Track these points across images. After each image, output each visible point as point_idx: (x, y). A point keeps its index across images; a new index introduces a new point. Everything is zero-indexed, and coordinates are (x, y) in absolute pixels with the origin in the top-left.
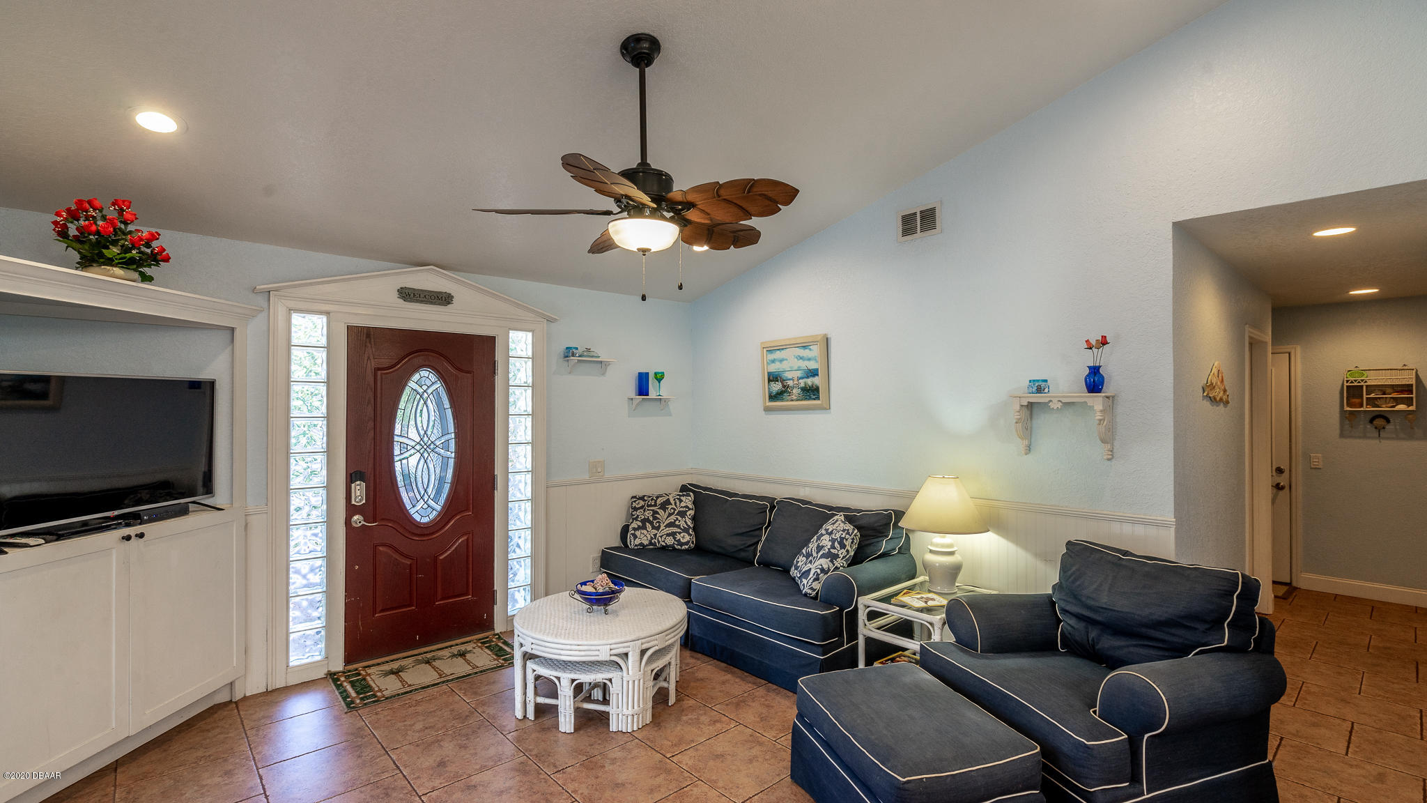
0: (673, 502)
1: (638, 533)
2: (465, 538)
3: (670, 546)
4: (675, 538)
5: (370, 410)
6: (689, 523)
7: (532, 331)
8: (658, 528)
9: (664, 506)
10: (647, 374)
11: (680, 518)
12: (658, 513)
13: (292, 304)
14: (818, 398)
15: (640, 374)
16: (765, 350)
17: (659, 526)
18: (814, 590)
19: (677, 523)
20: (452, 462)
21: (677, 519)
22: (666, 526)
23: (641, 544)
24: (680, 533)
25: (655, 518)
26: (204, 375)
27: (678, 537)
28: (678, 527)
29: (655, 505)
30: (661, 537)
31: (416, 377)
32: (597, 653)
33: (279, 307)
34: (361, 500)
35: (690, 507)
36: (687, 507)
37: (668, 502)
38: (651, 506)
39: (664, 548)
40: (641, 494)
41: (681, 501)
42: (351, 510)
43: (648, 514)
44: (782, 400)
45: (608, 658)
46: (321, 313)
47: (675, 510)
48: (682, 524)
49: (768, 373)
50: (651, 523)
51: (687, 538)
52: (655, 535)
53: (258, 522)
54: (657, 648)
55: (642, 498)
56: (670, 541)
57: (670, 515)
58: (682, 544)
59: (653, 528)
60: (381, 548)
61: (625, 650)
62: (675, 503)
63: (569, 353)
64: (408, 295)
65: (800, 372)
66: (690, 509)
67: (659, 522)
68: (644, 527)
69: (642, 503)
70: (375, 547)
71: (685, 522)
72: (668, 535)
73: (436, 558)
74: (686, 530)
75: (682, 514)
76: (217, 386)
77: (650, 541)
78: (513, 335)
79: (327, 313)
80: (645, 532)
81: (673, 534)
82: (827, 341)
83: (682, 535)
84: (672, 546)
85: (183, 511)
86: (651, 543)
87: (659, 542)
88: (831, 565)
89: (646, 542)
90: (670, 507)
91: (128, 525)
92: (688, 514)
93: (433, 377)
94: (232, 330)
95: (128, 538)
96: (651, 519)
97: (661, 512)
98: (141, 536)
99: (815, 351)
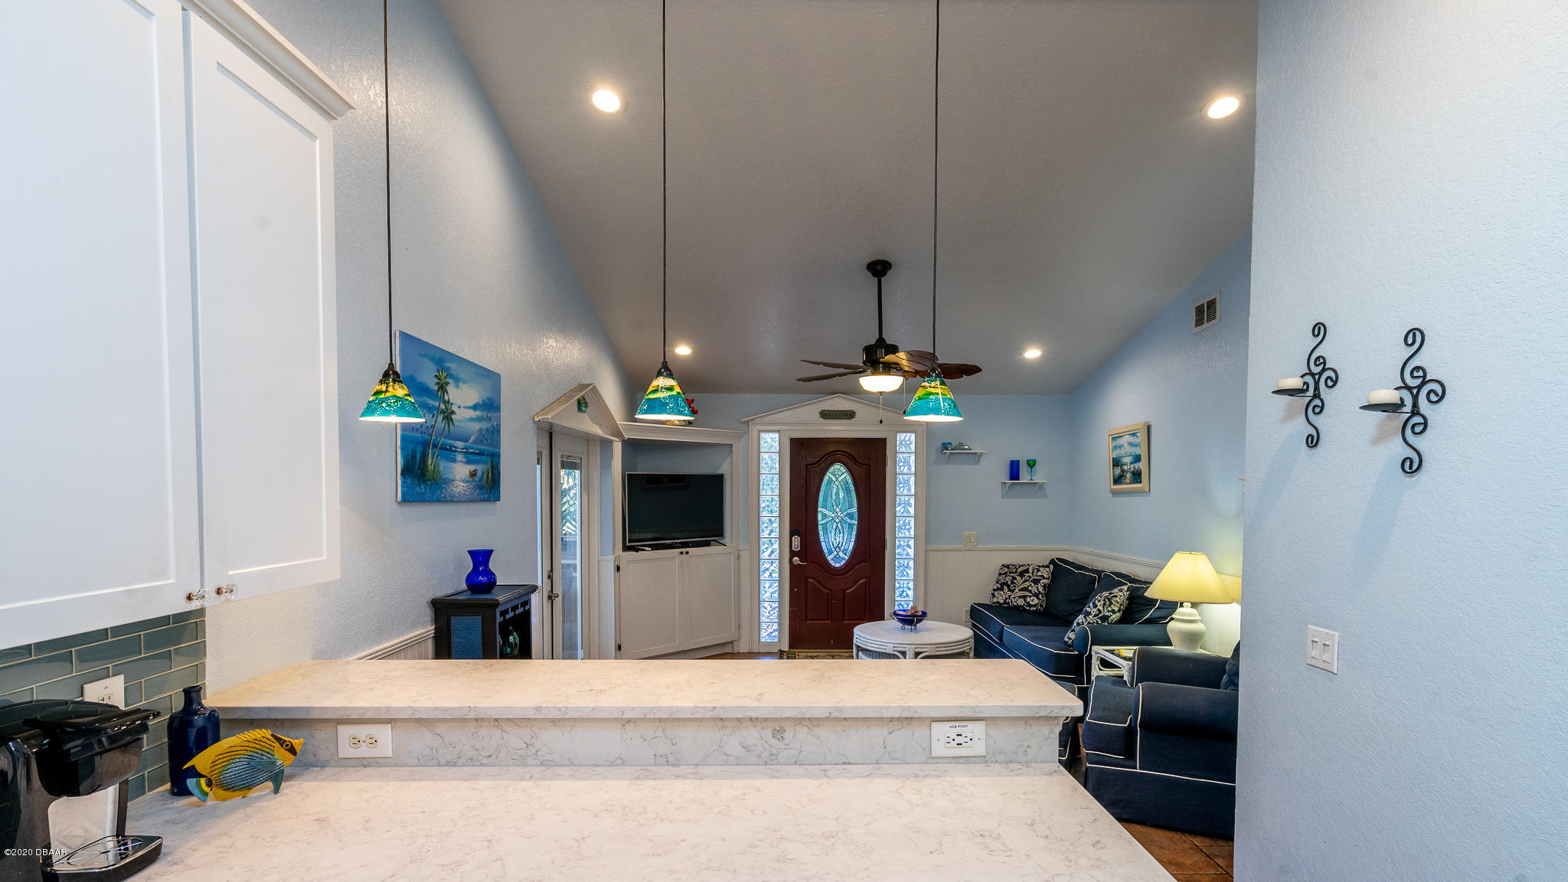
0: (1031, 571)
1: (996, 593)
2: (864, 580)
3: (1021, 606)
4: (1025, 601)
5: (803, 492)
6: (1040, 590)
7: (915, 432)
8: (1012, 591)
9: (1022, 575)
10: (1018, 462)
11: (1033, 585)
12: (1015, 579)
13: (760, 428)
14: (1140, 482)
15: (1012, 462)
16: (1111, 437)
17: (1015, 589)
18: (1070, 639)
19: (1030, 588)
20: (855, 527)
21: (1031, 585)
22: (1020, 590)
23: (998, 602)
24: (1030, 597)
25: (1013, 583)
26: (720, 472)
27: (1028, 599)
28: (1030, 591)
29: (1016, 573)
30: (1014, 598)
31: (832, 469)
32: (886, 648)
33: (754, 429)
34: (797, 548)
35: (1046, 576)
36: (1042, 576)
37: (1027, 571)
38: (1012, 573)
39: (1017, 607)
40: (1008, 563)
41: (1038, 570)
42: (793, 554)
43: (1008, 579)
44: (1121, 483)
45: (892, 652)
46: (775, 431)
47: (1030, 577)
48: (1034, 589)
49: (1113, 459)
50: (1008, 586)
51: (1036, 601)
52: (1010, 596)
53: (745, 555)
54: (927, 654)
55: (1008, 567)
56: (1021, 602)
57: (1025, 581)
58: (1031, 606)
59: (1009, 590)
60: (810, 580)
61: (904, 650)
62: (1033, 572)
63: (945, 446)
64: (826, 415)
65: (1130, 458)
66: (1044, 578)
67: (1015, 586)
68: (1002, 589)
69: (1006, 570)
70: (806, 579)
71: (1037, 588)
72: (1020, 597)
73: (844, 591)
74: (1036, 595)
75: (1036, 582)
76: (725, 477)
77: (1005, 601)
78: (900, 437)
79: (779, 431)
80: (1002, 593)
81: (1024, 597)
82: (1149, 428)
83: (1032, 598)
84: (1023, 606)
85: (707, 544)
86: (1005, 602)
87: (1012, 602)
88: (1084, 620)
89: (1001, 601)
90: (1028, 574)
91: (683, 547)
92: (1041, 582)
93: (843, 469)
94: (732, 445)
95: (682, 553)
96: (1009, 583)
97: (1019, 578)
98: (687, 553)
99: (1141, 438)
